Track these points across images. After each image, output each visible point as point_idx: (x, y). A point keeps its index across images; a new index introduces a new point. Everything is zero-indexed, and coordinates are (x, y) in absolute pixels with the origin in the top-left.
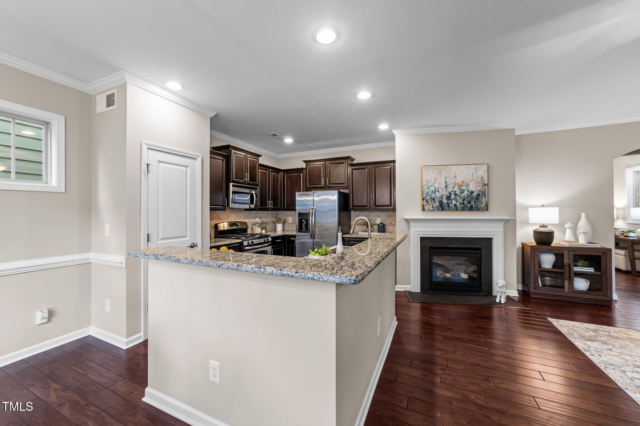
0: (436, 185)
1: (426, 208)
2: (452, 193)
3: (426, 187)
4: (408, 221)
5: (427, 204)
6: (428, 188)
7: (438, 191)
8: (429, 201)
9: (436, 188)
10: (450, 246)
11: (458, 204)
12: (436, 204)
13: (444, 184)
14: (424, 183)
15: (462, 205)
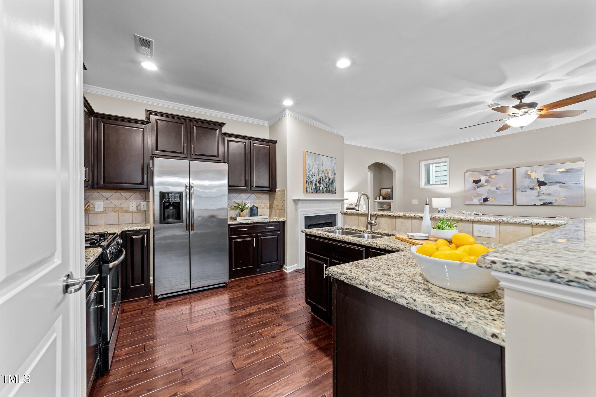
0: (313, 170)
1: (308, 190)
2: (321, 178)
3: (308, 171)
4: (296, 202)
5: (308, 186)
6: (309, 172)
7: (314, 176)
8: (310, 184)
9: (314, 173)
10: (319, 223)
11: (324, 188)
12: (313, 187)
13: (317, 171)
14: (307, 167)
15: (326, 189)
